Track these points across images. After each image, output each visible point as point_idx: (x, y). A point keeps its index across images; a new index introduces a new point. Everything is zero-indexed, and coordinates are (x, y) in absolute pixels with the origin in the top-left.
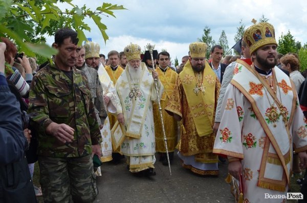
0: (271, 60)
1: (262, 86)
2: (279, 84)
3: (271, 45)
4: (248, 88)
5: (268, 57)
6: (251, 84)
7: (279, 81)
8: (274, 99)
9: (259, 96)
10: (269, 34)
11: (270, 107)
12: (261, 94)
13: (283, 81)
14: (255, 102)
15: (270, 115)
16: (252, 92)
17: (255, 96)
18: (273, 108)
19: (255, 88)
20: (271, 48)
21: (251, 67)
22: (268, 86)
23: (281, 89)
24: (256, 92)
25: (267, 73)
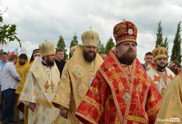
0: (162, 65)
1: (160, 77)
2: (168, 77)
3: (163, 58)
4: (153, 78)
5: (161, 64)
6: (155, 76)
7: (169, 75)
8: (165, 83)
9: (158, 82)
10: (162, 53)
11: (163, 88)
12: (160, 81)
13: (171, 75)
14: (156, 85)
15: (162, 92)
16: (155, 80)
17: (157, 82)
18: (164, 88)
19: (157, 79)
20: (163, 59)
21: (155, 68)
22: (163, 78)
23: (169, 79)
24: (157, 80)
25: (163, 71)
